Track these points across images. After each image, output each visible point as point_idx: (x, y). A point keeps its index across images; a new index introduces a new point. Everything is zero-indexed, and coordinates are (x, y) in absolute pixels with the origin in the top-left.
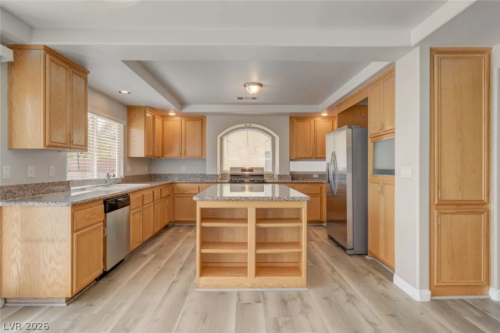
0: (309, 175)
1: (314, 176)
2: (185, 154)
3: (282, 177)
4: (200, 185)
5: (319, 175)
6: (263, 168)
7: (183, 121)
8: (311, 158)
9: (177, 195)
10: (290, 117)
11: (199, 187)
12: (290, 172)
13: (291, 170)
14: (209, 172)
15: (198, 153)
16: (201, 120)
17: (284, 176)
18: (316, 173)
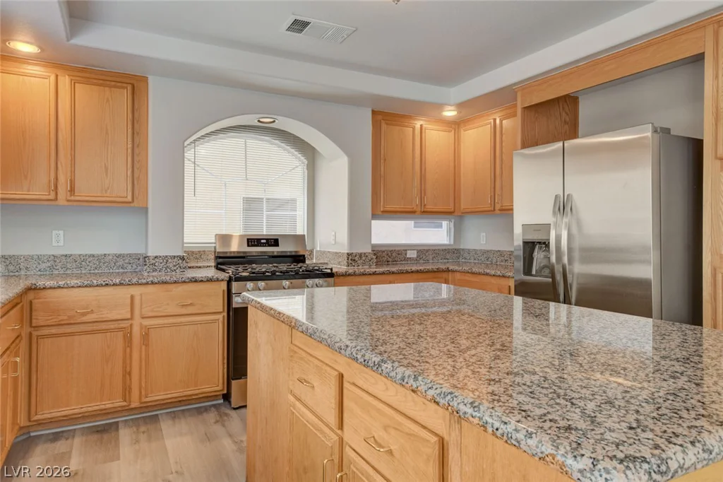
0: (399, 253)
1: (412, 254)
2: (72, 191)
3: (356, 259)
4: (136, 291)
5: (418, 251)
6: (304, 235)
7: (65, 81)
8: (414, 212)
9: (46, 331)
10: (374, 112)
11: (132, 297)
12: (373, 246)
13: (374, 241)
14: (156, 248)
15: (121, 189)
16: (129, 87)
17: (361, 255)
18: (412, 247)
